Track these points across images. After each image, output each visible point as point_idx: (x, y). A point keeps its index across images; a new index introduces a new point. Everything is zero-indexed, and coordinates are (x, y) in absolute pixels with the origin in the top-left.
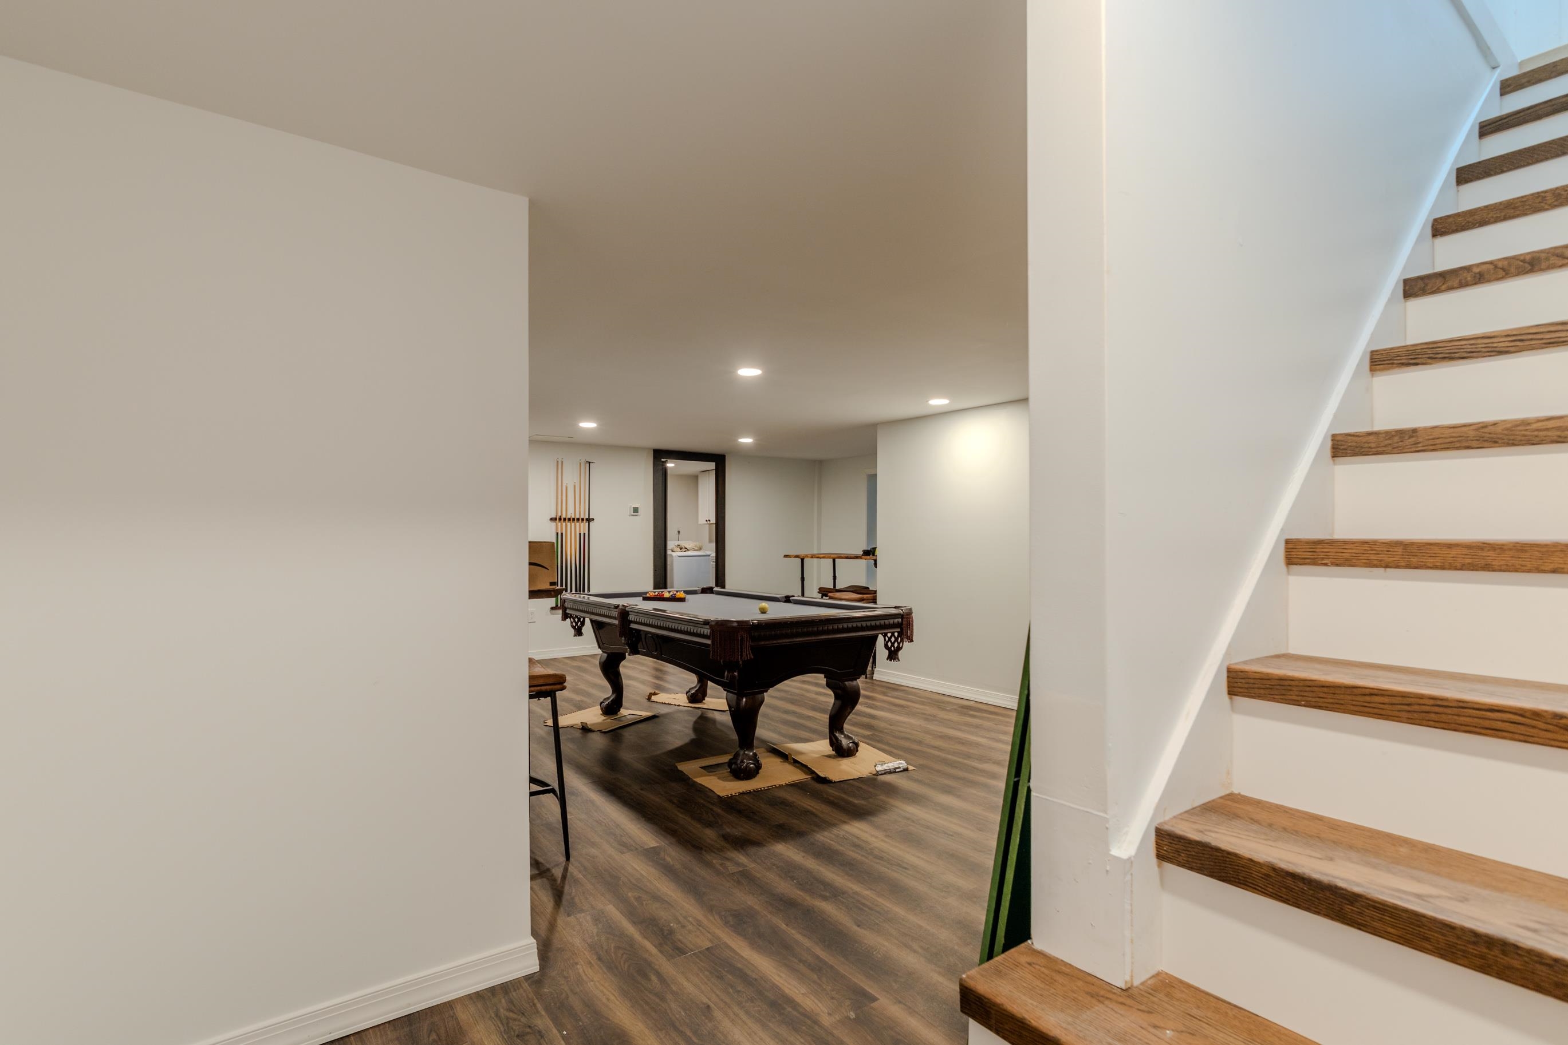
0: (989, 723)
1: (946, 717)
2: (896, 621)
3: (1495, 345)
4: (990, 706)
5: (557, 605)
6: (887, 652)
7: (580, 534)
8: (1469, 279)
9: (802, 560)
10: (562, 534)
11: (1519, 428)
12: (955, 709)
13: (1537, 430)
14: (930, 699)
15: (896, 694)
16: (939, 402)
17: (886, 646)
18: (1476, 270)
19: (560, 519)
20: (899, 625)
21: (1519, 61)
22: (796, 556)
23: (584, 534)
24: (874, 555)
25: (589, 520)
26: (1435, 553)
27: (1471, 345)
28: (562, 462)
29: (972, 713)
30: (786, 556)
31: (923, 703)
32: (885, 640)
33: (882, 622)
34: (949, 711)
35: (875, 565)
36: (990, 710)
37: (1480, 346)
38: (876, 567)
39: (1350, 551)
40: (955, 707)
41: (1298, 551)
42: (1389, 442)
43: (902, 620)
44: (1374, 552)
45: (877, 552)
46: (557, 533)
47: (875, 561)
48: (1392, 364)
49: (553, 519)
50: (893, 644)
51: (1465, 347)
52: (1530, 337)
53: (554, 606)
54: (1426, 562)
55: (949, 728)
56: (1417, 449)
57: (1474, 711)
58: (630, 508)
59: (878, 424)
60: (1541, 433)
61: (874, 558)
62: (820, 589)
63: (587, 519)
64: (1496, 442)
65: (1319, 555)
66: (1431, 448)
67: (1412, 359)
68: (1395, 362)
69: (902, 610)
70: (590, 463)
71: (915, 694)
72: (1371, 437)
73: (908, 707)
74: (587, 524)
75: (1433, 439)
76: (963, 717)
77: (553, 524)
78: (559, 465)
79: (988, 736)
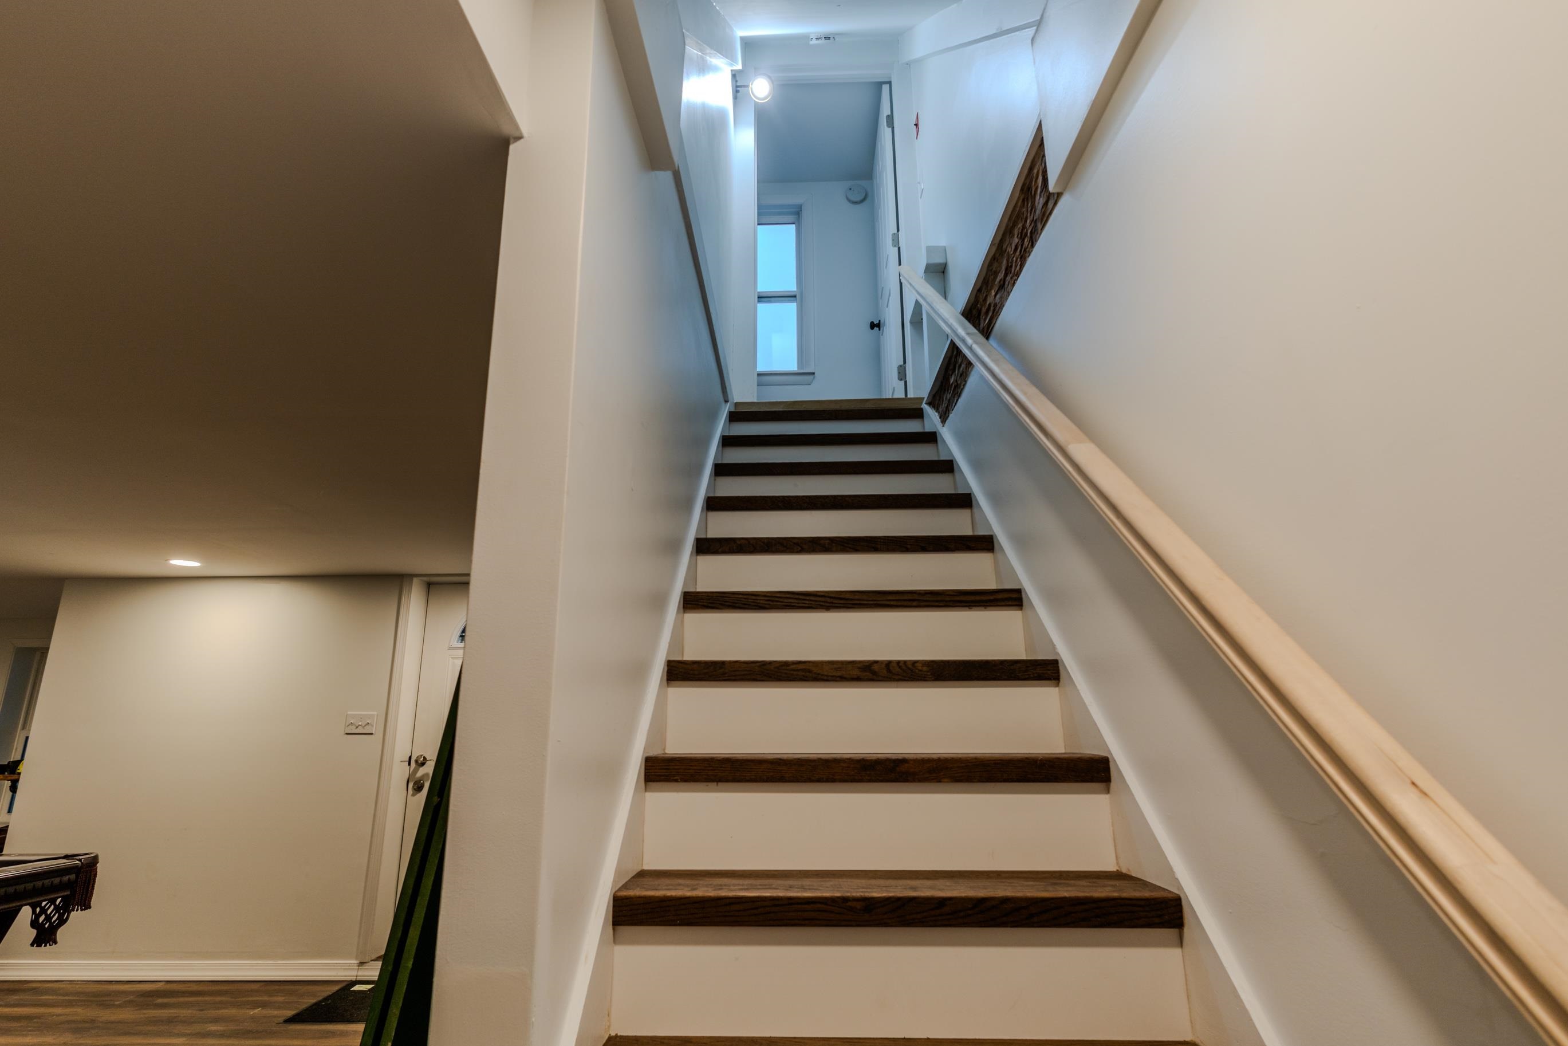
0: (190, 1011)
1: (113, 1018)
2: (66, 878)
3: (758, 601)
4: (189, 985)
6: (34, 933)
8: (735, 548)
11: (784, 668)
12: (130, 1002)
13: (794, 670)
14: (82, 993)
15: (14, 998)
16: (184, 563)
17: (34, 924)
18: (739, 542)
20: (69, 885)
21: (735, 402)
24: (13, 773)
26: (751, 768)
27: (745, 599)
29: (160, 1001)
31: (70, 1004)
32: (34, 912)
33: (39, 884)
34: (119, 1006)
35: (15, 786)
36: (190, 989)
37: (750, 600)
38: (15, 791)
39: (695, 768)
40: (132, 997)
41: (656, 769)
42: (706, 671)
43: (77, 877)
44: (711, 768)
47: (16, 780)
48: (698, 605)
50: (48, 918)
51: (742, 599)
52: (777, 599)
54: (746, 776)
55: (119, 1035)
56: (724, 678)
57: (799, 906)
59: (67, 579)
60: (795, 673)
61: (15, 777)
64: (771, 677)
65: (671, 772)
66: (733, 678)
67: (710, 603)
68: (700, 603)
69: (80, 860)
71: (46, 992)
72: (695, 666)
73: (39, 1017)
75: (734, 671)
76: (145, 1011)
79: (189, 1032)
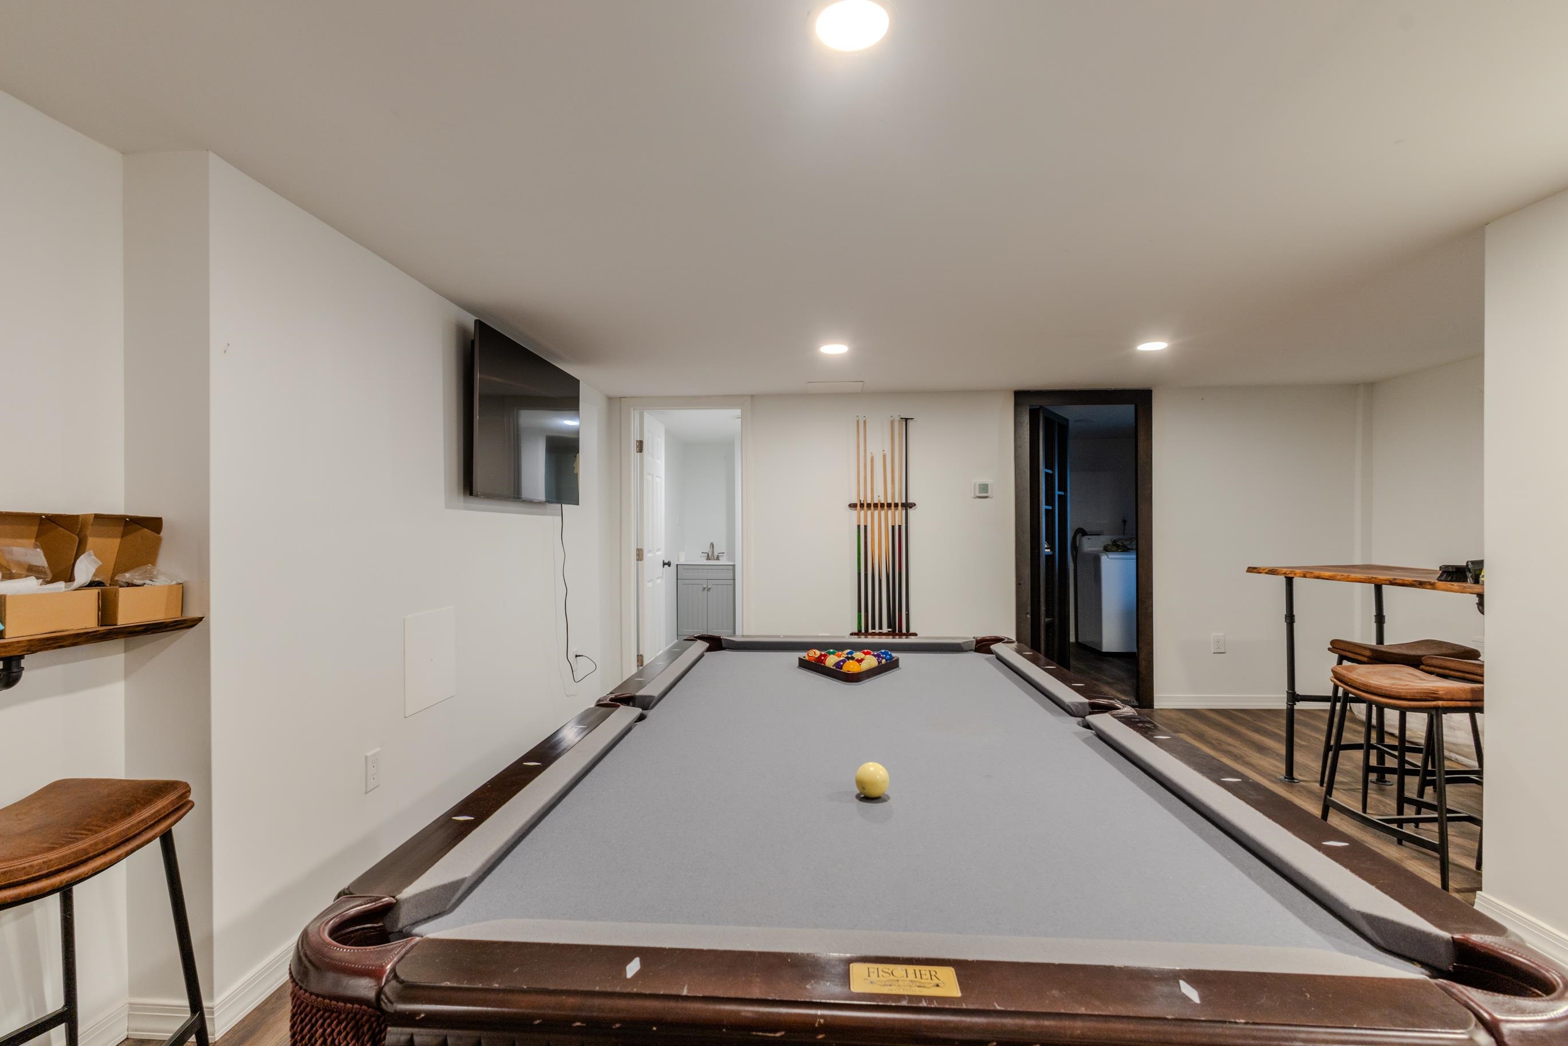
5: (860, 631)
7: (893, 527)
9: (1290, 581)
10: (866, 527)
19: (862, 505)
22: (1272, 572)
23: (900, 527)
24: (1477, 581)
25: (907, 506)
28: (865, 422)
30: (1251, 570)
35: (1481, 605)
38: (1482, 613)
45: (1486, 575)
46: (859, 526)
47: (1481, 596)
49: (853, 506)
53: (856, 631)
58: (975, 485)
61: (1477, 585)
62: (1333, 642)
63: (903, 505)
70: (906, 420)
74: (904, 512)
77: (854, 513)
78: (861, 427)
